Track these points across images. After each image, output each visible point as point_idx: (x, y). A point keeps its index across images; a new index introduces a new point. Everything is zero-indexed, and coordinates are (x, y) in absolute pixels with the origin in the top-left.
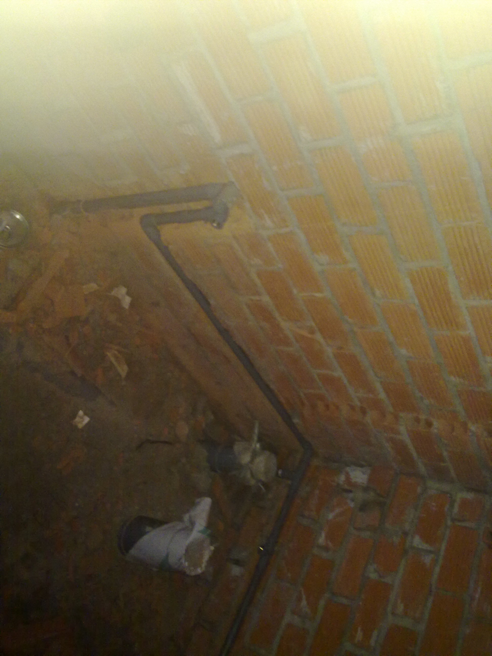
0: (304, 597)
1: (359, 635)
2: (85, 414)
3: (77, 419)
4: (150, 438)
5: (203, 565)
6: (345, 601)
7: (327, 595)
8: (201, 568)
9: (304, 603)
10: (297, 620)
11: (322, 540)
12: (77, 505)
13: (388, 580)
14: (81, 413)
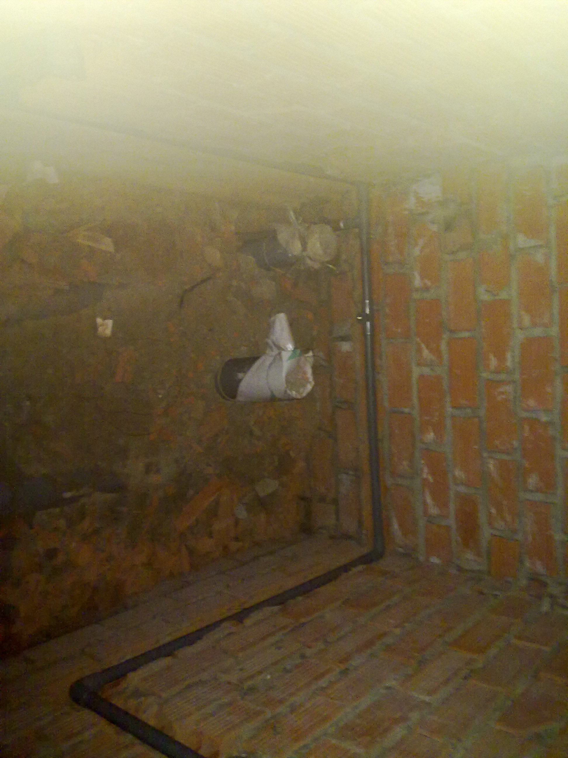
0: (423, 346)
1: (493, 362)
2: (105, 318)
3: (100, 329)
4: (187, 287)
5: (311, 379)
6: (466, 334)
7: (446, 336)
8: (310, 382)
9: (426, 352)
10: (426, 370)
11: (417, 282)
12: (160, 396)
13: (503, 296)
14: (99, 320)
